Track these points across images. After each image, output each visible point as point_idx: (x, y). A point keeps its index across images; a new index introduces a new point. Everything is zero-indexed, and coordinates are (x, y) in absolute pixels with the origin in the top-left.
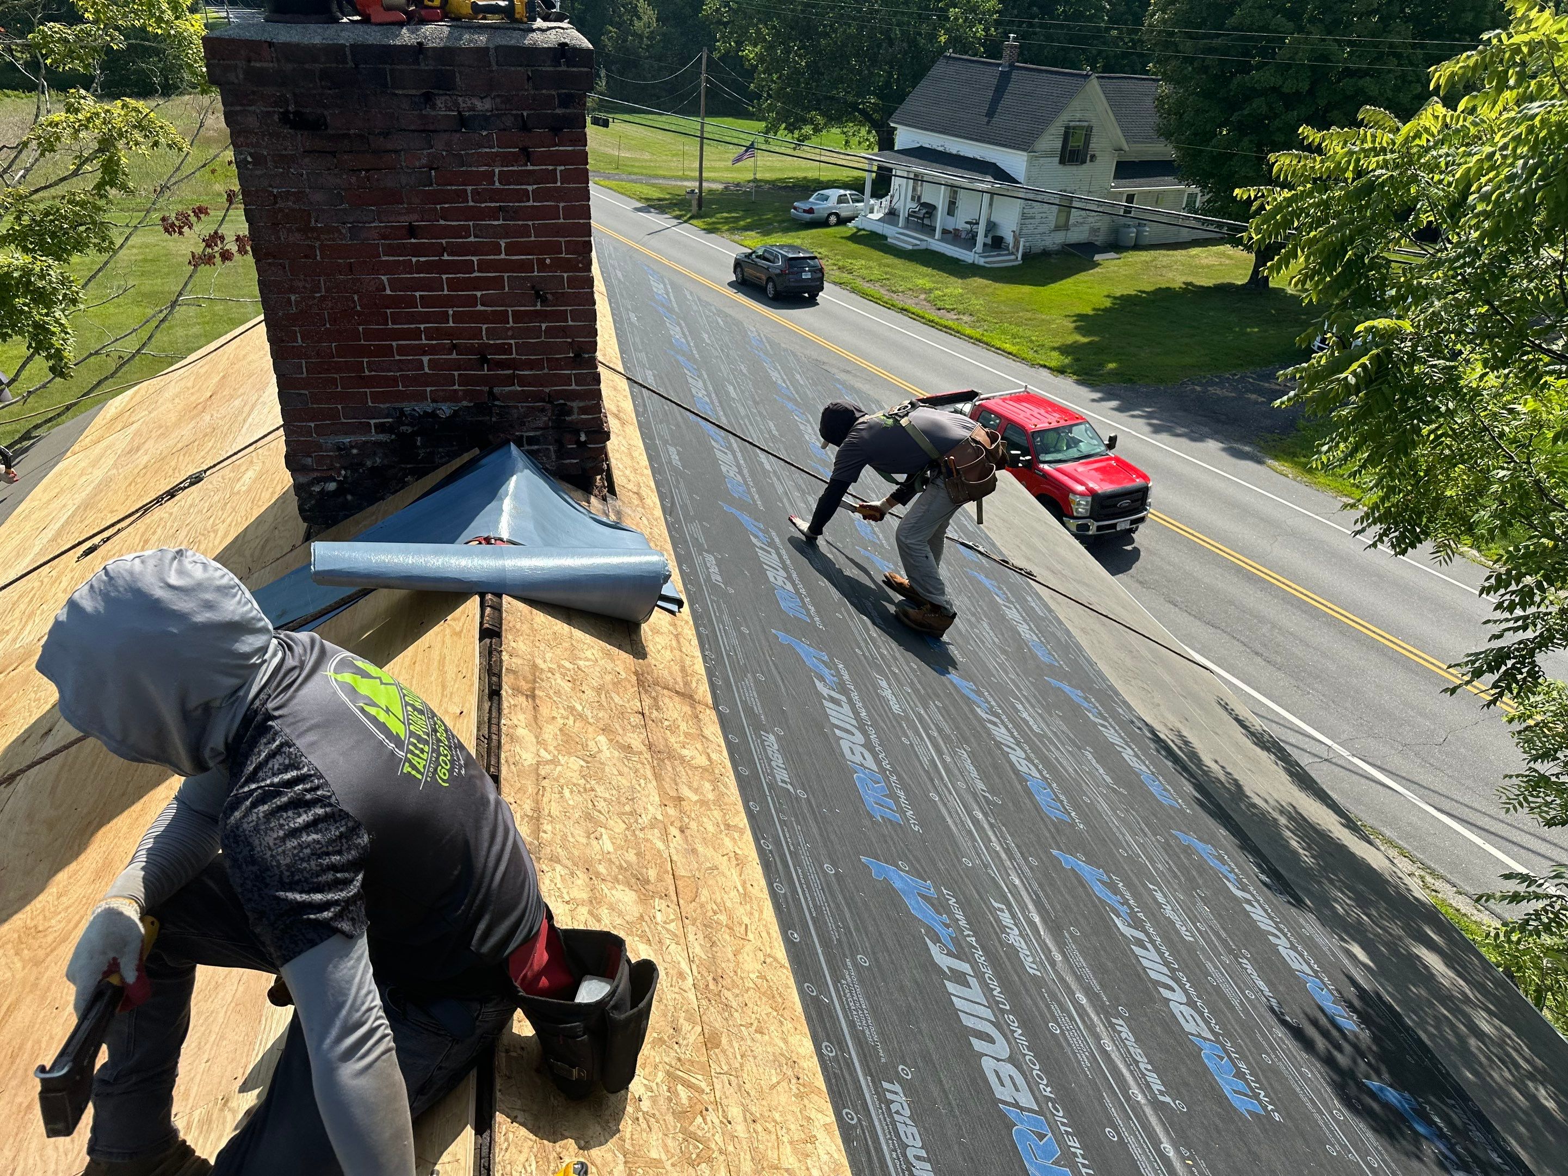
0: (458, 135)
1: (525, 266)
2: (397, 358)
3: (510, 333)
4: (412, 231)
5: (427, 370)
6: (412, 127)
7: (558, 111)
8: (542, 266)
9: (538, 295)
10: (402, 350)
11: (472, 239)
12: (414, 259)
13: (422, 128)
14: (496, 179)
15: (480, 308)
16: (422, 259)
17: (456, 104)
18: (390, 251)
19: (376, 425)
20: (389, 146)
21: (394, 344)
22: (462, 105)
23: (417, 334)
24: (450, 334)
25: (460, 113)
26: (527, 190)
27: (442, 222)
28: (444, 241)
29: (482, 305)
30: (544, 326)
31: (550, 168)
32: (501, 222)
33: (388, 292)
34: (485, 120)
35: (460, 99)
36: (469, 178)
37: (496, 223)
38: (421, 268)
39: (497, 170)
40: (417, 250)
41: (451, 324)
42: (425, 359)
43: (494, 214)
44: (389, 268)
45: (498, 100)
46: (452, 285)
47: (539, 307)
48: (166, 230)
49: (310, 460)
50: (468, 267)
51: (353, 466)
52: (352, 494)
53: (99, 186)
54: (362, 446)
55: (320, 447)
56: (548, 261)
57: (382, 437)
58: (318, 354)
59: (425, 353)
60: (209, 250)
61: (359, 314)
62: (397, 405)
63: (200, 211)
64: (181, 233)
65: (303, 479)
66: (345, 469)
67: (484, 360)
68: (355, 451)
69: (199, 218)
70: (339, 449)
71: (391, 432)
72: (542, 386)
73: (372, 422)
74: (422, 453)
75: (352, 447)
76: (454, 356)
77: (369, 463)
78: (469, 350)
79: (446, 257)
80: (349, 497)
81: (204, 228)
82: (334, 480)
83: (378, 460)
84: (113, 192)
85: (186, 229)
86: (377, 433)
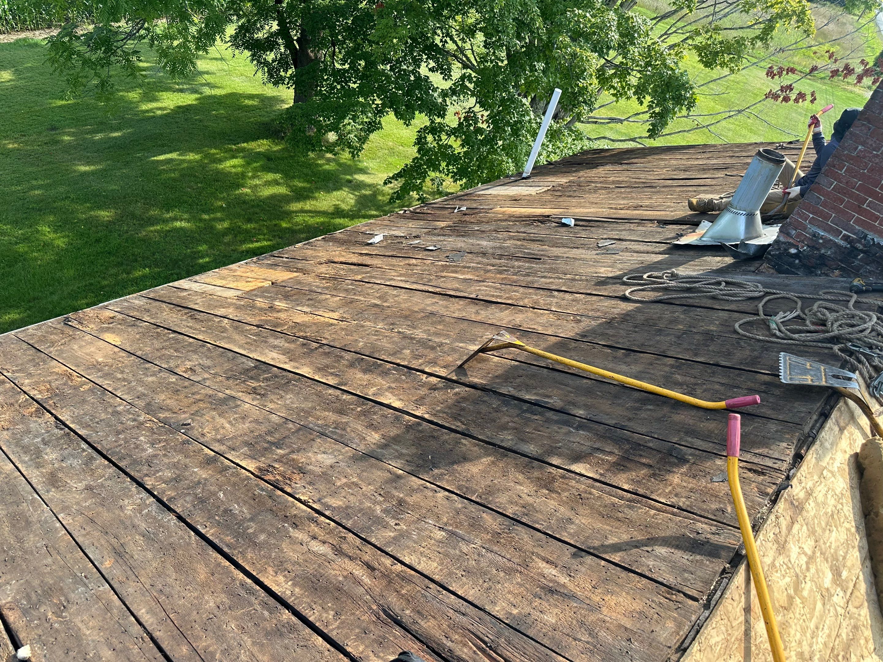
19: (845, 235)
48: (767, 74)
49: (794, 232)
51: (812, 247)
52: (800, 261)
54: (827, 241)
55: (805, 228)
58: (847, 182)
60: (779, 92)
62: (866, 232)
63: (792, 70)
64: (773, 78)
65: (782, 239)
66: (808, 246)
68: (821, 241)
70: (814, 235)
71: (849, 243)
73: (844, 232)
74: (857, 262)
82: (797, 249)
86: (841, 239)
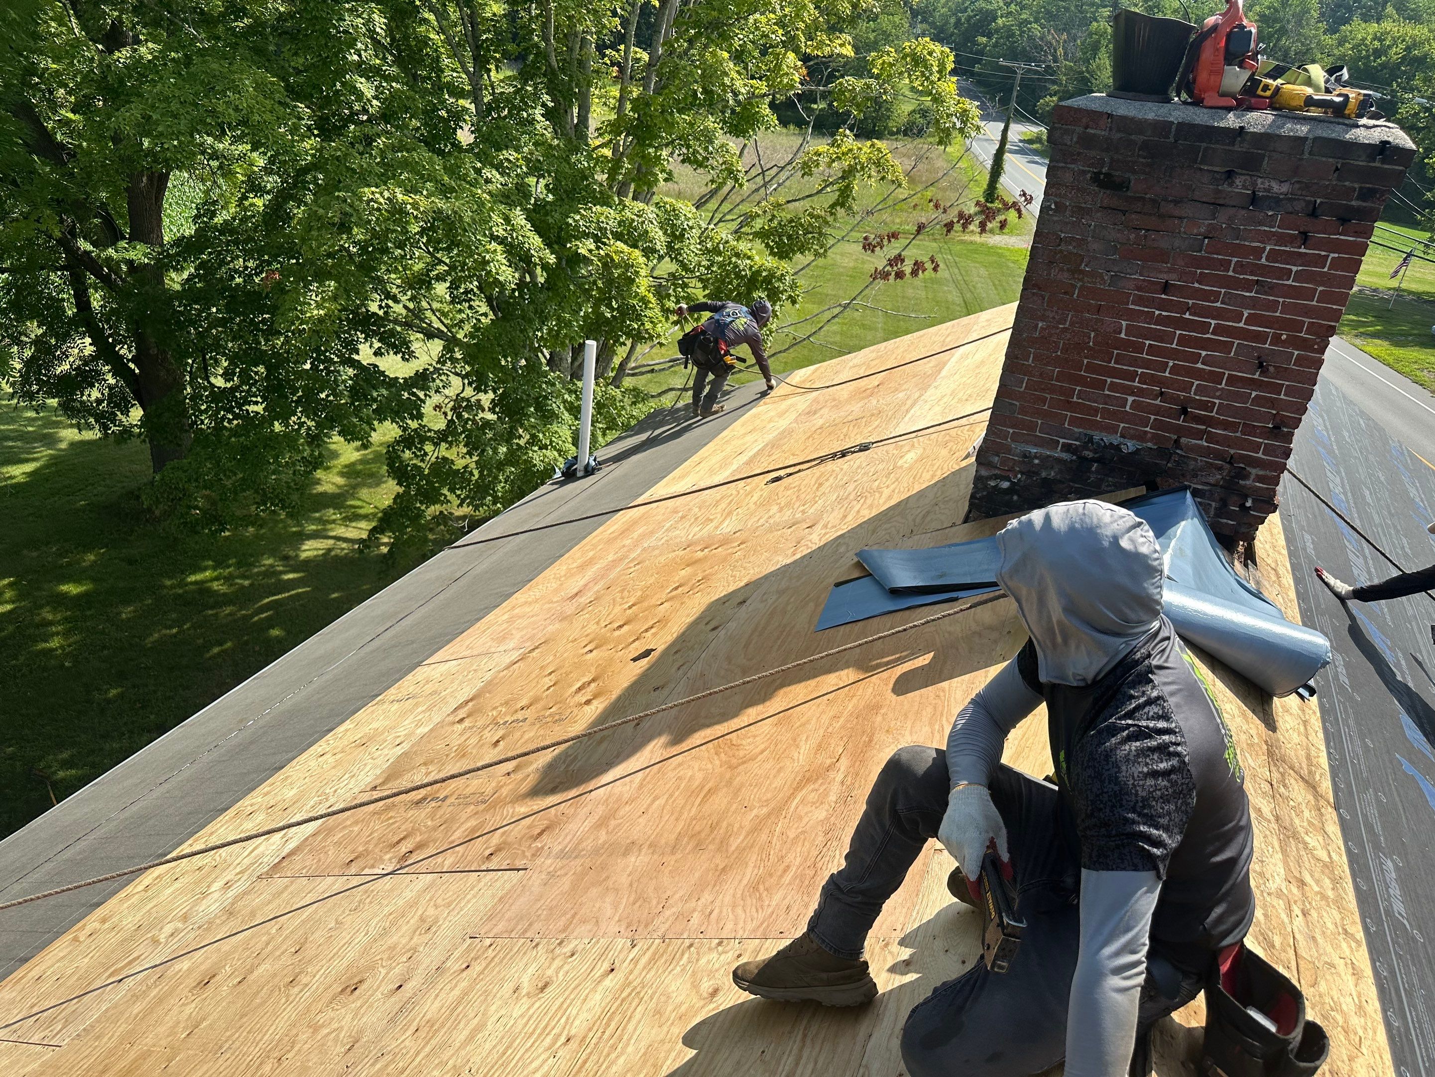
0: (1243, 212)
1: (1260, 337)
2: (1107, 392)
3: (1218, 394)
4: (1166, 288)
5: (1128, 408)
6: (1204, 200)
7: (1354, 203)
8: (1276, 340)
9: (1260, 365)
10: (1113, 387)
11: (1218, 304)
12: (1157, 312)
13: (1213, 201)
14: (1264, 256)
15: (1199, 365)
16: (1164, 313)
17: (1254, 184)
18: (1140, 301)
19: (1064, 445)
20: (1177, 213)
21: (1109, 380)
22: (1260, 186)
23: (1132, 376)
24: (1161, 382)
25: (1254, 192)
26: (1291, 270)
27: (1196, 285)
28: (1190, 302)
29: (1203, 363)
30: (1254, 394)
31: (1323, 253)
32: (1252, 294)
33: (1123, 336)
34: (1276, 201)
35: (1260, 181)
36: (1236, 250)
37: (1247, 294)
38: (1161, 320)
39: (1268, 248)
40: (1163, 305)
41: (1167, 374)
42: (1131, 399)
43: (1248, 285)
44: (1131, 315)
45: (1297, 186)
46: (1182, 341)
47: (1256, 376)
48: (864, 247)
49: (997, 458)
50: (1205, 327)
51: (1029, 473)
52: (1019, 496)
53: (833, 206)
54: (1045, 459)
55: (1009, 450)
56: (1284, 337)
57: (1065, 456)
58: (1041, 375)
59: (1132, 394)
60: (888, 268)
61: (1090, 348)
62: (1089, 432)
63: (894, 236)
64: (873, 251)
65: (984, 473)
66: (1022, 473)
67: (1184, 411)
68: (1036, 461)
69: (889, 241)
70: (1025, 456)
71: (1073, 454)
72: (1229, 446)
73: (1062, 441)
74: (1093, 478)
75: (1036, 457)
76: (1158, 402)
77: (1044, 474)
78: (1174, 400)
79: (1187, 316)
80: (1015, 498)
81: (893, 249)
82: (1009, 480)
83: (1053, 474)
84: (840, 212)
85: (878, 249)
86: (1062, 451)
